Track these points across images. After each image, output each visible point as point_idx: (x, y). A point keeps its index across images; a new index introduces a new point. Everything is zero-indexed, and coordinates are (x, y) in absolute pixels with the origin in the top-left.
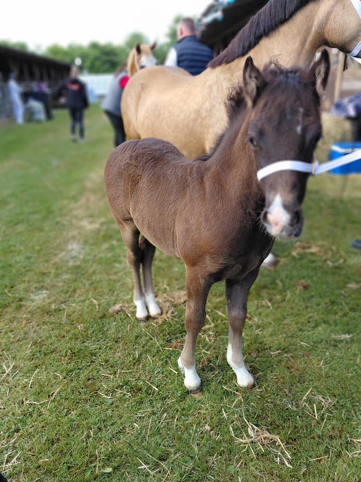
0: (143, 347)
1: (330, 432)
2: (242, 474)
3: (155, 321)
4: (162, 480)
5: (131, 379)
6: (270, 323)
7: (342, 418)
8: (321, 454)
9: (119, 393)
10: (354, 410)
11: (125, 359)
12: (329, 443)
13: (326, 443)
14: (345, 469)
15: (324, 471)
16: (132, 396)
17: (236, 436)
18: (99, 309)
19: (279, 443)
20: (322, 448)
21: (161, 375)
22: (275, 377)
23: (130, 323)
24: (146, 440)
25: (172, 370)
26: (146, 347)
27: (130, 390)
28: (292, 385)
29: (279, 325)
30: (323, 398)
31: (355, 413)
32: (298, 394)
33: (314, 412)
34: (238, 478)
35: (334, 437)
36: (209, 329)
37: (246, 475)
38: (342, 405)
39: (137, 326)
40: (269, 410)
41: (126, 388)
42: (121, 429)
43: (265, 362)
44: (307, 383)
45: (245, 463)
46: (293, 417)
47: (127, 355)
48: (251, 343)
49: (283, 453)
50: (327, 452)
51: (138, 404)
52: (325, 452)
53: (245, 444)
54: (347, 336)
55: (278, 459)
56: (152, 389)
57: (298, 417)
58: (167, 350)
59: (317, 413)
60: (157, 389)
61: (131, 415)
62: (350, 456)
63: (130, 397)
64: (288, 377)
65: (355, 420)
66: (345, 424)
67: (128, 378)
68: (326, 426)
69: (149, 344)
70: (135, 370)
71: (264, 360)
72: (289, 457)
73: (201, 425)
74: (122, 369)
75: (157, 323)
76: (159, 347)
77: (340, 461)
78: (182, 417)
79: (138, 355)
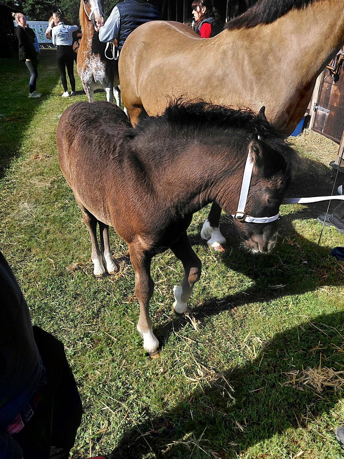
0: (102, 302)
1: (266, 367)
2: (193, 407)
3: (112, 277)
4: (124, 418)
5: (91, 332)
6: (216, 276)
7: (276, 356)
8: (259, 386)
9: (80, 344)
10: (286, 348)
11: (84, 314)
12: (265, 377)
13: (263, 377)
14: (278, 397)
15: (261, 400)
16: (93, 346)
17: (187, 376)
18: (56, 267)
19: (223, 379)
20: (260, 381)
21: (119, 326)
22: (220, 324)
23: (87, 280)
24: (107, 384)
25: (129, 321)
26: (104, 302)
27: (90, 341)
28: (234, 330)
29: (224, 277)
30: (261, 339)
31: (287, 351)
32: (240, 336)
33: (253, 352)
34: (190, 411)
35: (270, 372)
36: (162, 283)
37: (196, 408)
38: (276, 345)
39: (94, 282)
40: (215, 352)
41: (86, 340)
42: (84, 377)
43: (212, 310)
44: (247, 327)
45: (195, 398)
46: (235, 357)
47: (86, 310)
48: (199, 294)
49: (228, 388)
50: (263, 384)
51: (99, 354)
52: (262, 385)
53: (195, 382)
54: (281, 286)
55: (224, 393)
56: (111, 340)
57: (240, 357)
58: (124, 303)
59: (256, 352)
60: (116, 340)
61: (93, 363)
62: (282, 386)
63: (90, 347)
64: (231, 322)
65: (287, 356)
66: (278, 361)
67: (88, 330)
68: (263, 363)
69: (107, 299)
70: (94, 323)
71: (211, 308)
72: (233, 390)
73: (157, 368)
74: (82, 322)
75: (113, 279)
76: (116, 301)
77: (274, 391)
78: (140, 362)
79: (97, 310)
